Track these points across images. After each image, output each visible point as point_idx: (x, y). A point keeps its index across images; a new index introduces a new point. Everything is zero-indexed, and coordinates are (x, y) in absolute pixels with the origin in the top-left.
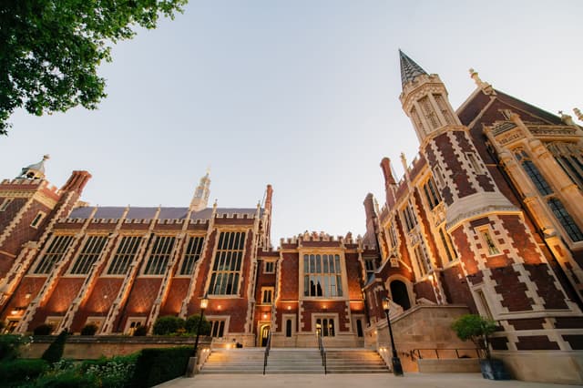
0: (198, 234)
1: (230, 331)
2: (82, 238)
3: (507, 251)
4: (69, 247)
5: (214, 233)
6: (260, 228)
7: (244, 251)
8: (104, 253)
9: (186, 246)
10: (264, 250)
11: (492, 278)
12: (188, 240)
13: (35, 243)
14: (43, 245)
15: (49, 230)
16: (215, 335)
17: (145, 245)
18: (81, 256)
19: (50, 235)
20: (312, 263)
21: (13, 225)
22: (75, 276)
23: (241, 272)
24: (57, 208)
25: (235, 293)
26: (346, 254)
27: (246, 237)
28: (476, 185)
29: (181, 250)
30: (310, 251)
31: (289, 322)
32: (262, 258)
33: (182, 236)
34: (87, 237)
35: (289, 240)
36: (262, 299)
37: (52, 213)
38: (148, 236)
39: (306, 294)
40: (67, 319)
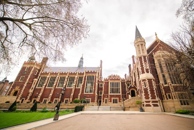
0: (81, 76)
1: (91, 102)
2: (49, 77)
3: (147, 87)
4: (46, 80)
5: (86, 76)
6: (98, 74)
7: (94, 81)
8: (56, 82)
9: (78, 80)
10: (100, 81)
11: (144, 93)
12: (78, 78)
13: (36, 79)
14: (39, 80)
15: (39, 75)
16: (87, 103)
17: (67, 79)
18: (49, 83)
19: (40, 77)
20: (112, 85)
21: (30, 74)
22: (49, 88)
23: (93, 87)
24: (41, 69)
25: (92, 92)
26: (121, 82)
27: (95, 77)
28: (145, 71)
29: (77, 81)
30: (112, 81)
31: (106, 100)
32: (99, 83)
33: (77, 77)
34: (50, 77)
35: (106, 78)
36: (99, 94)
37: (39, 71)
38: (67, 77)
39: (111, 93)
40: (49, 99)
